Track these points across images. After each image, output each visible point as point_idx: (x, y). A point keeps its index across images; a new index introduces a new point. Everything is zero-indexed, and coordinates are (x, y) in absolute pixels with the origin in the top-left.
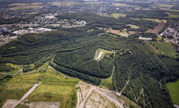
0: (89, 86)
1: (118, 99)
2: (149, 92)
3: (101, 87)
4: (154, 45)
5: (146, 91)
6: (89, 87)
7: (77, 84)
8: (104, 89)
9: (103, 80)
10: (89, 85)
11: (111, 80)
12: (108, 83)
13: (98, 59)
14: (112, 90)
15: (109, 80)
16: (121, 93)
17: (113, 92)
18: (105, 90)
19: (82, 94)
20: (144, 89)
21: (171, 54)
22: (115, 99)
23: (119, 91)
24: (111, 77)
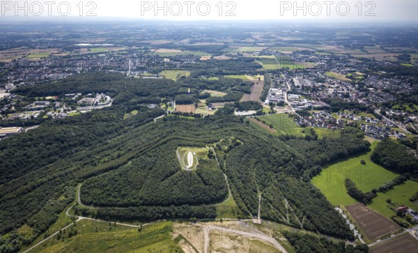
0: (198, 227)
1: (260, 230)
2: (298, 201)
3: (221, 221)
4: (264, 122)
5: (293, 202)
6: (199, 229)
7: (172, 231)
8: (228, 223)
9: (219, 206)
10: (197, 224)
11: (234, 201)
12: (230, 209)
13: (190, 168)
14: (244, 219)
15: (230, 202)
16: (259, 217)
17: (246, 222)
18: (232, 222)
19: (194, 248)
20: (288, 199)
21: (294, 131)
22: (257, 232)
23: (255, 215)
24: (230, 195)
